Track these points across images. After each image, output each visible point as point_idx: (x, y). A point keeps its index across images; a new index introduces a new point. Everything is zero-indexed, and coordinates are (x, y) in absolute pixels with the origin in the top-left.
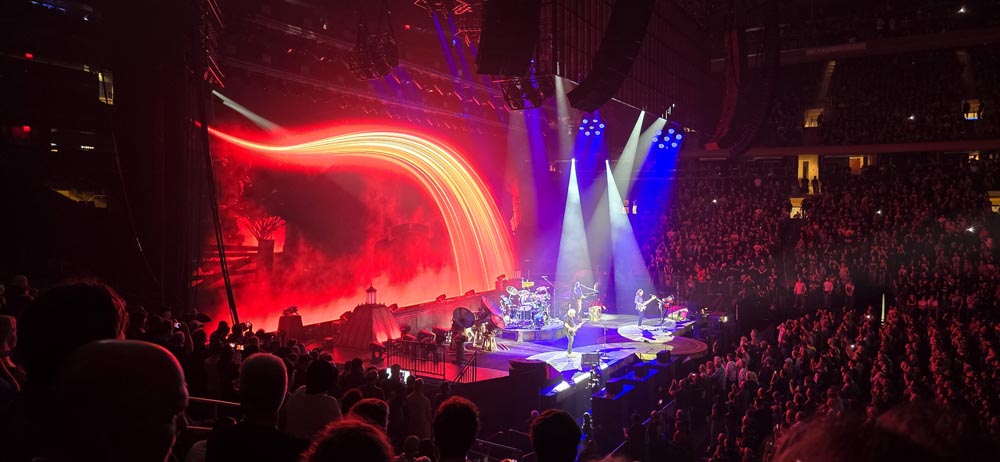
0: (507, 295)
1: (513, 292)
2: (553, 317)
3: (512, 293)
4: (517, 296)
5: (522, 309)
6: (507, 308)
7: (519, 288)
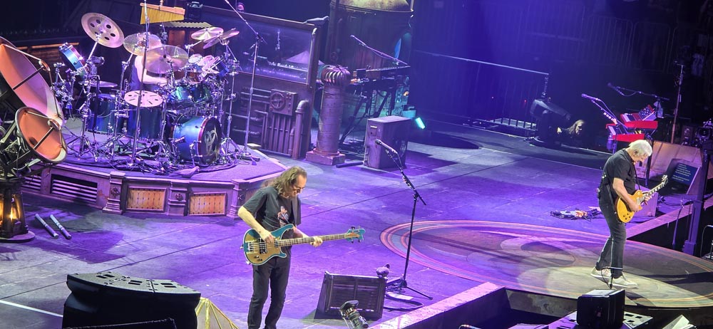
0: (84, 45)
1: (106, 33)
2: (239, 139)
3: (99, 40)
4: (122, 53)
5: (131, 98)
6: (77, 88)
7: (130, 25)
